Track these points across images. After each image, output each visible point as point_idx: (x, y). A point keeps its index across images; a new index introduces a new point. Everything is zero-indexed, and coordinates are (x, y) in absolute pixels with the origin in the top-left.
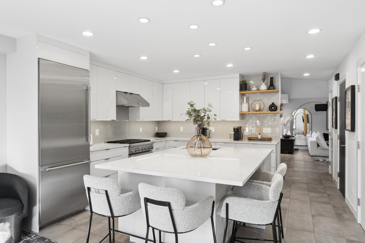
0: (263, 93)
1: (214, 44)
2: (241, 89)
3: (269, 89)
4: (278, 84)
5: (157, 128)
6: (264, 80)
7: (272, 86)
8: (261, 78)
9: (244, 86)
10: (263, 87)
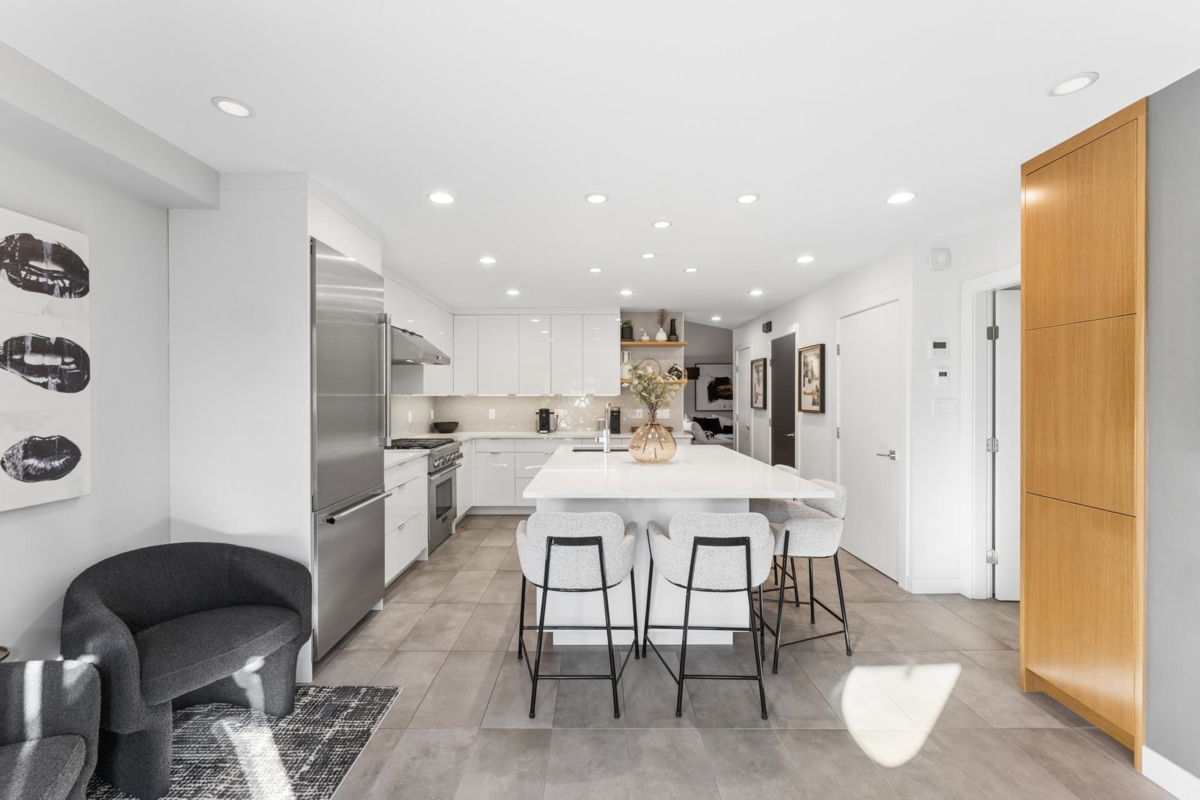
0: (660, 346)
1: (651, 256)
2: (623, 338)
3: (669, 340)
4: (681, 330)
5: (432, 411)
6: (661, 322)
7: (672, 334)
8: (656, 318)
9: (627, 333)
10: (662, 336)
